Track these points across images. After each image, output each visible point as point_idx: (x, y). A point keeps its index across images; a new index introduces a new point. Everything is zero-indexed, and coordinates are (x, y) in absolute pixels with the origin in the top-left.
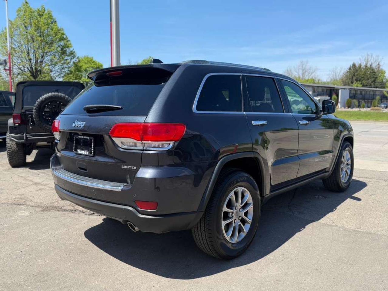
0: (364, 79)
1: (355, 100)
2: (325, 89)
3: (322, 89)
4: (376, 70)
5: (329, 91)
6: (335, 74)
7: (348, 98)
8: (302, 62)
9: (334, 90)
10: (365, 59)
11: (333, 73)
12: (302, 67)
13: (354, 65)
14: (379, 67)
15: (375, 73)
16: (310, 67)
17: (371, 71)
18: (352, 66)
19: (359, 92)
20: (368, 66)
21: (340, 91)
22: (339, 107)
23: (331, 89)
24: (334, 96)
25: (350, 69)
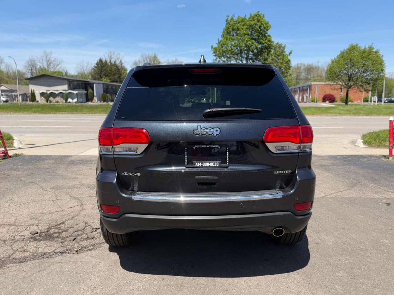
0: (111, 75)
1: (108, 95)
2: (80, 83)
3: (77, 83)
4: (120, 67)
5: (84, 85)
6: (82, 68)
7: (102, 92)
8: (45, 53)
9: (88, 84)
10: (108, 56)
11: (80, 66)
12: (46, 57)
13: (101, 60)
14: (122, 65)
15: (119, 69)
16: (55, 59)
17: (116, 68)
18: (98, 61)
19: (110, 87)
20: (113, 62)
21: (95, 85)
22: (95, 101)
23: (86, 83)
24: (90, 90)
25: (97, 64)
